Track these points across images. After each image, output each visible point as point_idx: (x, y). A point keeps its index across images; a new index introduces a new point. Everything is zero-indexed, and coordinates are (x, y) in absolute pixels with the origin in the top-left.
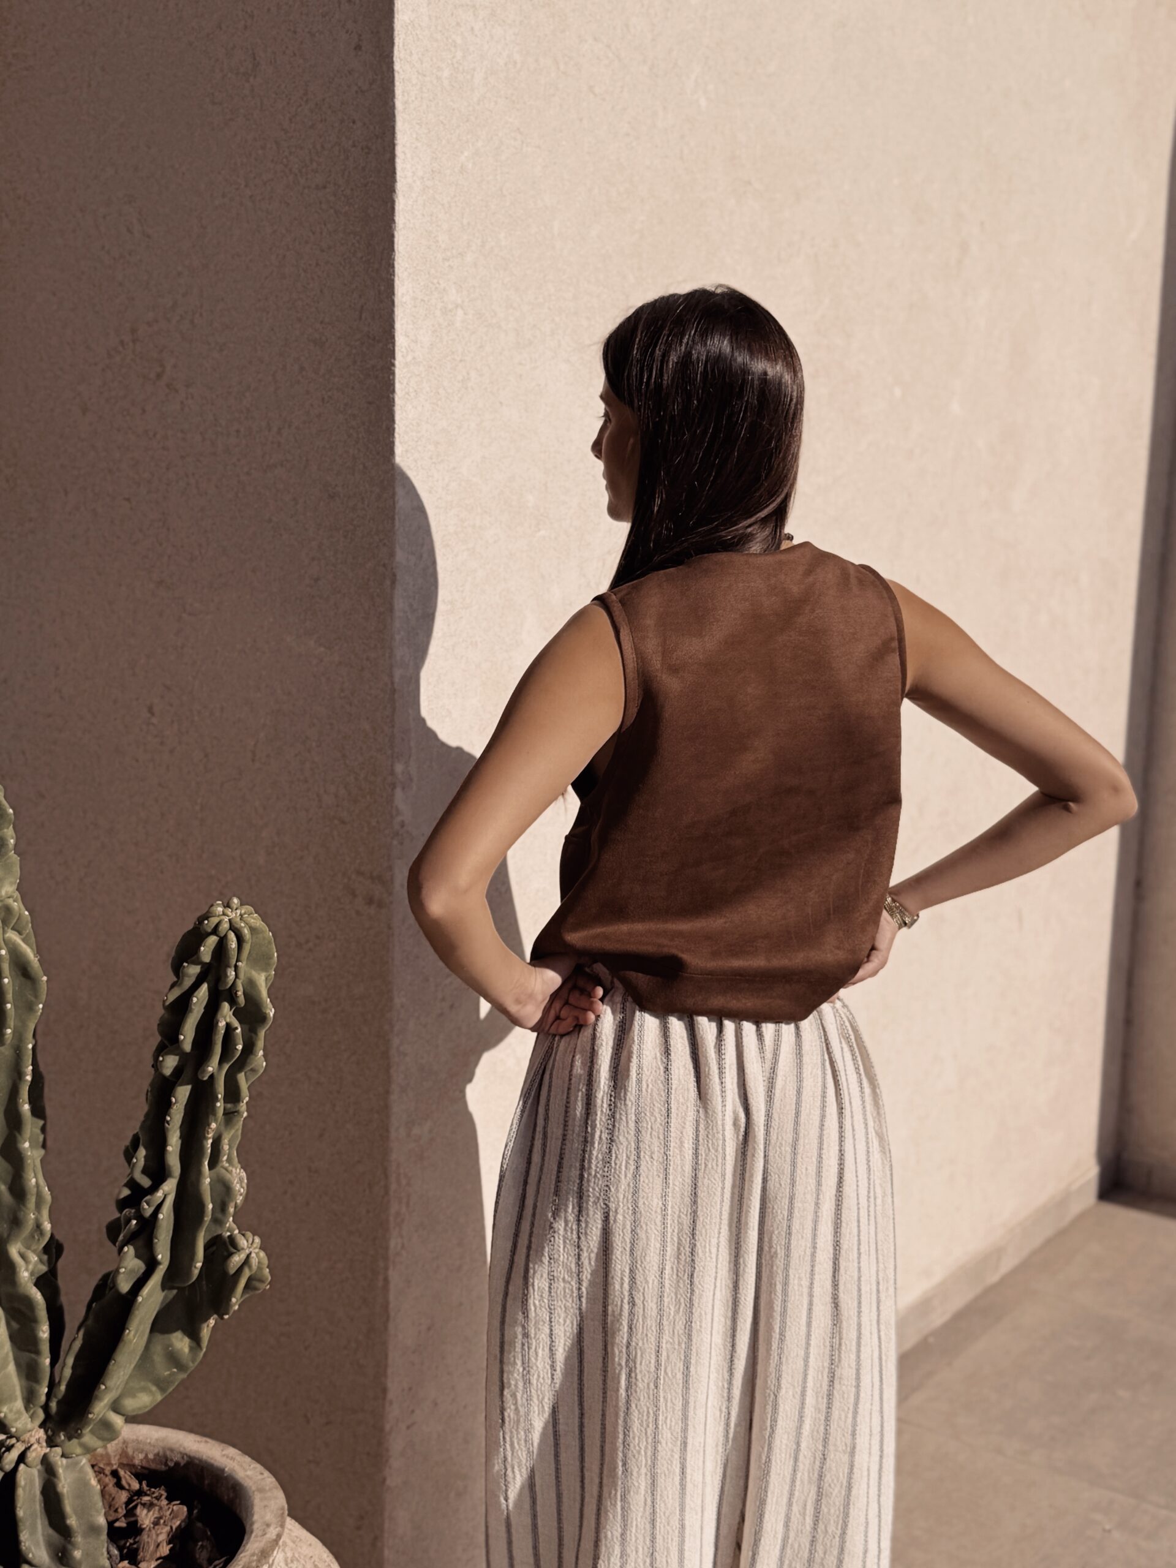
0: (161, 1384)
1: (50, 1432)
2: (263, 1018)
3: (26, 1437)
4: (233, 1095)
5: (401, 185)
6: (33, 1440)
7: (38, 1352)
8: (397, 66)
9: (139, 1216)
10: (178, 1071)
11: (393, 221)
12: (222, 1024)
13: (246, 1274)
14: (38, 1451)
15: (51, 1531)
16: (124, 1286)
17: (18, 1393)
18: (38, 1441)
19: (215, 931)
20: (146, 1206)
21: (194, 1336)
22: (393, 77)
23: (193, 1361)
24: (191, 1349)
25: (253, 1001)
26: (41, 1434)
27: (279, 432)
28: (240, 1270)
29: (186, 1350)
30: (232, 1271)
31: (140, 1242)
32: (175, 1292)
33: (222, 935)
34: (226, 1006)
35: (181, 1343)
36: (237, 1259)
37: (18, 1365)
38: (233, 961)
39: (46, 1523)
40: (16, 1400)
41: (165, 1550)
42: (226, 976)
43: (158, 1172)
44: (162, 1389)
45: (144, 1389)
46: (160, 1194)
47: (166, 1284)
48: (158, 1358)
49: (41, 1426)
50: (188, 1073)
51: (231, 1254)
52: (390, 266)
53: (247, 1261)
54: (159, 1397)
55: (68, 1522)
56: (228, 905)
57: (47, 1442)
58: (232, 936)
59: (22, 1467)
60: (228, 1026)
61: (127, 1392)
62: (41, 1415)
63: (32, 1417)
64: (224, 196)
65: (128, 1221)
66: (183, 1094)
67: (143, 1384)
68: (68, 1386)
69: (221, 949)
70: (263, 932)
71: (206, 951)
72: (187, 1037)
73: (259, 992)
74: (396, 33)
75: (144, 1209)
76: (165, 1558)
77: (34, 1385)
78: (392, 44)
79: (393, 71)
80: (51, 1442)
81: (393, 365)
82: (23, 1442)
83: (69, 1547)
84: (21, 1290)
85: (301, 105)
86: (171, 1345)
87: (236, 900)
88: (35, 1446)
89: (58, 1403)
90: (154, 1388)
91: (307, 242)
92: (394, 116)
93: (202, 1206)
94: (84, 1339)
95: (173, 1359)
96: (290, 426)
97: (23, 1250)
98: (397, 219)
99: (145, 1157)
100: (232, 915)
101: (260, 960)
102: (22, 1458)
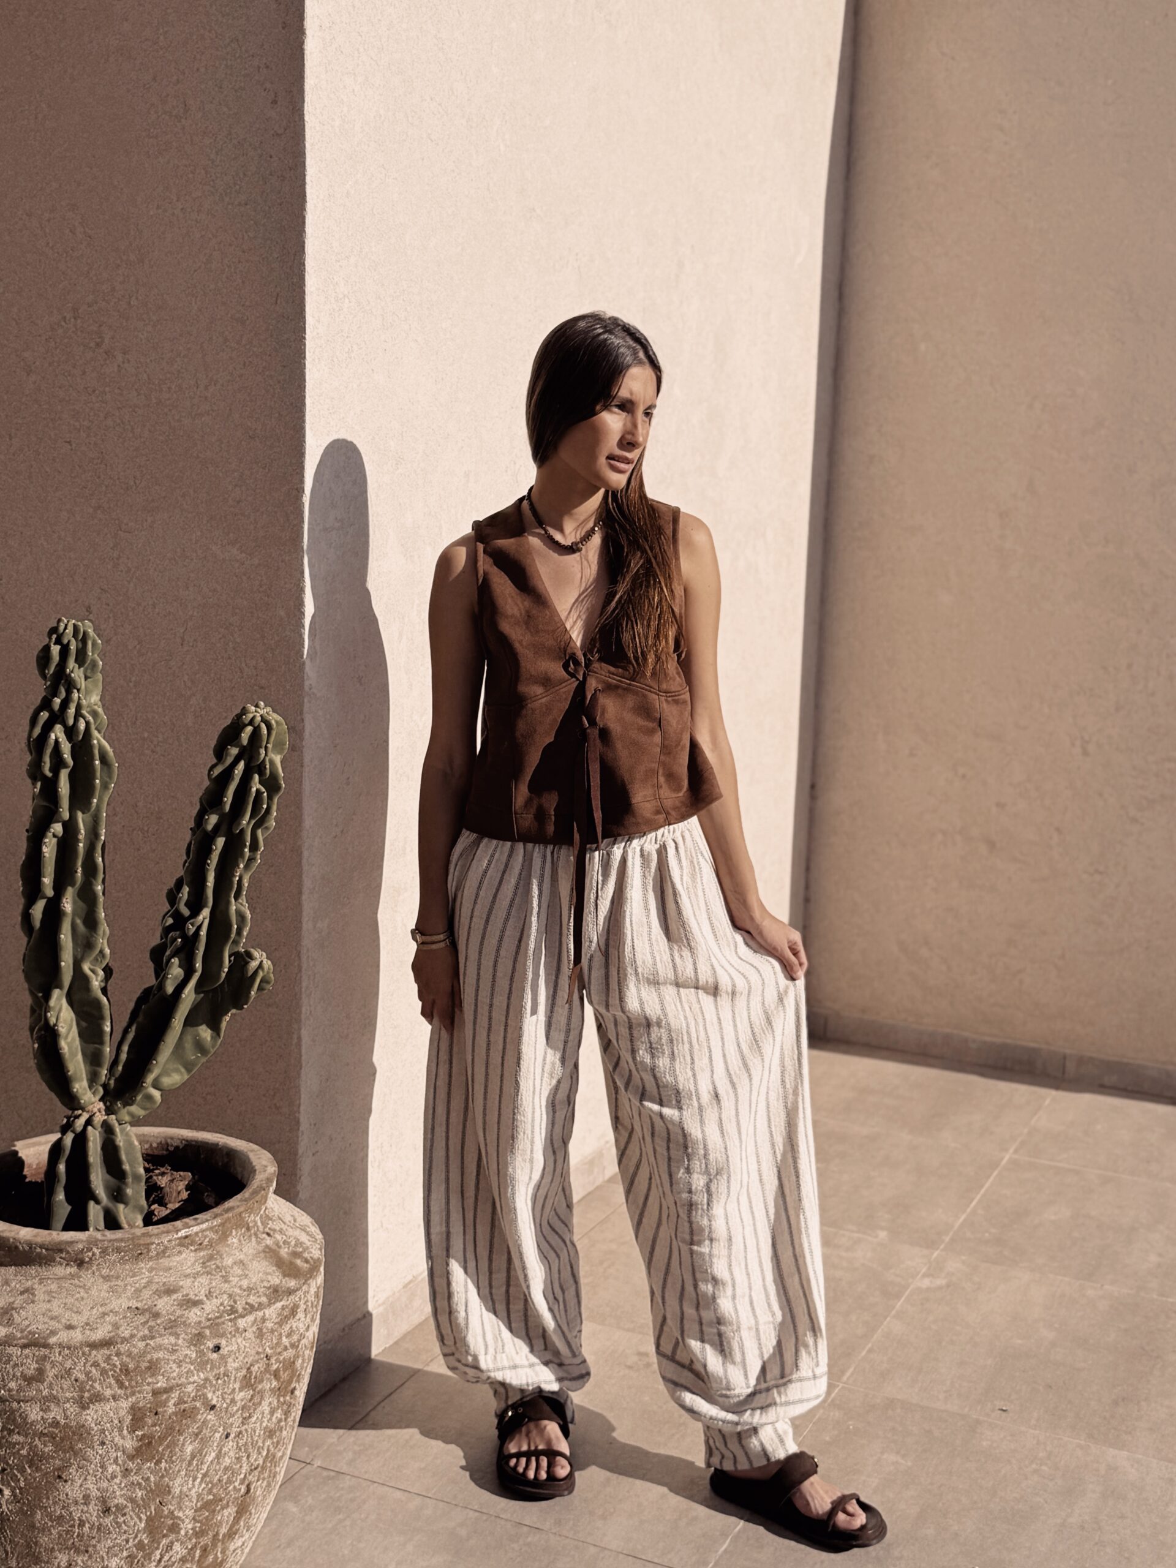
0: (188, 1066)
1: (108, 1104)
2: (279, 788)
3: (90, 1108)
4: (254, 847)
5: (309, 206)
6: (95, 1110)
7: (102, 1043)
8: (306, 118)
9: (184, 936)
10: (217, 827)
11: (304, 231)
12: (254, 790)
13: (261, 974)
14: (99, 1118)
15: (108, 1177)
16: (170, 989)
17: (84, 1076)
18: (99, 1111)
19: (251, 722)
20: (191, 927)
21: (215, 1027)
22: (304, 126)
23: (213, 1047)
24: (212, 1037)
25: (274, 777)
26: (101, 1105)
27: (206, 388)
28: (256, 972)
29: (209, 1039)
30: (250, 973)
31: (182, 955)
32: (202, 995)
33: (256, 725)
34: (256, 777)
35: (205, 1033)
36: (254, 964)
37: (84, 1054)
38: (264, 743)
39: (105, 1171)
40: (83, 1080)
41: (185, 1195)
42: (259, 754)
43: (196, 906)
44: (189, 1071)
45: (177, 1071)
46: (201, 917)
47: (198, 989)
48: (189, 1045)
49: (101, 1100)
50: (224, 828)
51: (248, 963)
52: (302, 265)
53: (260, 966)
54: (186, 1077)
55: (124, 1167)
56: (257, 706)
57: (105, 1111)
58: (263, 726)
59: (90, 1128)
60: (258, 791)
61: (165, 1072)
62: (101, 1091)
63: (94, 1093)
64: (158, 207)
65: (175, 939)
66: (220, 842)
67: (175, 1066)
68: (123, 1067)
69: (256, 735)
70: (282, 724)
71: (245, 736)
72: (228, 799)
73: (277, 769)
74: (306, 93)
75: (188, 929)
76: (185, 1201)
77: (97, 1068)
78: (303, 101)
79: (304, 120)
80: (109, 1111)
81: (305, 338)
82: (88, 1112)
83: (124, 1186)
84: (93, 994)
85: (225, 142)
86: (198, 1035)
87: (262, 703)
88: (98, 1114)
89: (115, 1080)
90: (183, 1070)
91: (230, 245)
92: (305, 154)
93: (230, 926)
94: (136, 1032)
95: (200, 1047)
96: (215, 385)
97: (92, 967)
98: (307, 230)
99: (189, 893)
100: (261, 712)
101: (279, 747)
102: (89, 1122)
